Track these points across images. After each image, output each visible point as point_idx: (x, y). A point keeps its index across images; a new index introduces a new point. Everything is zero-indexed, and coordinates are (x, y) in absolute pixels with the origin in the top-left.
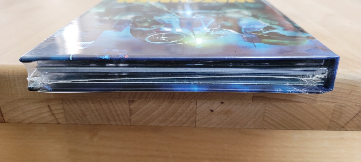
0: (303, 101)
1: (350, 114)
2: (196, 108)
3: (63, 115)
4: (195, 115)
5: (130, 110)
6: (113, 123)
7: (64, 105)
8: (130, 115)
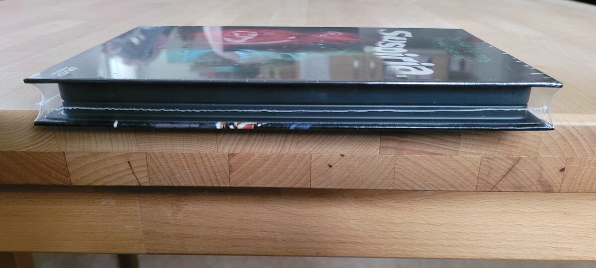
1: (502, 169)
2: (311, 163)
4: (310, 172)
5: (229, 166)
7: (148, 161)
8: (229, 173)
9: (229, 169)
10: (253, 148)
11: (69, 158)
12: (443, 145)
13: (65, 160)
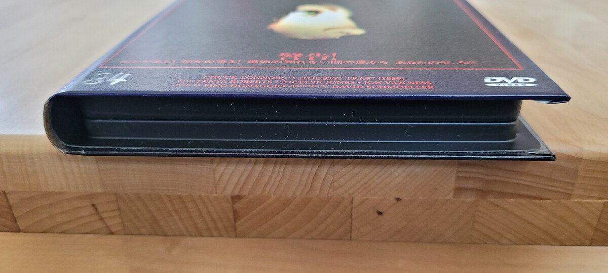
0: (546, 196)
2: (352, 209)
3: (118, 220)
4: (350, 220)
5: (234, 212)
7: (120, 204)
8: (235, 221)
9: (234, 215)
10: (268, 189)
11: (12, 199)
12: (549, 186)
13: (7, 200)
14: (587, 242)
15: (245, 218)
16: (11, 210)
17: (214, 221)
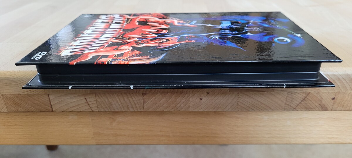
2: (190, 97)
3: (96, 105)
4: (189, 102)
5: (143, 100)
6: (131, 110)
7: (97, 98)
8: (144, 104)
9: (143, 102)
13: (49, 98)
14: (283, 110)
15: (148, 102)
16: (50, 102)
17: (135, 104)
